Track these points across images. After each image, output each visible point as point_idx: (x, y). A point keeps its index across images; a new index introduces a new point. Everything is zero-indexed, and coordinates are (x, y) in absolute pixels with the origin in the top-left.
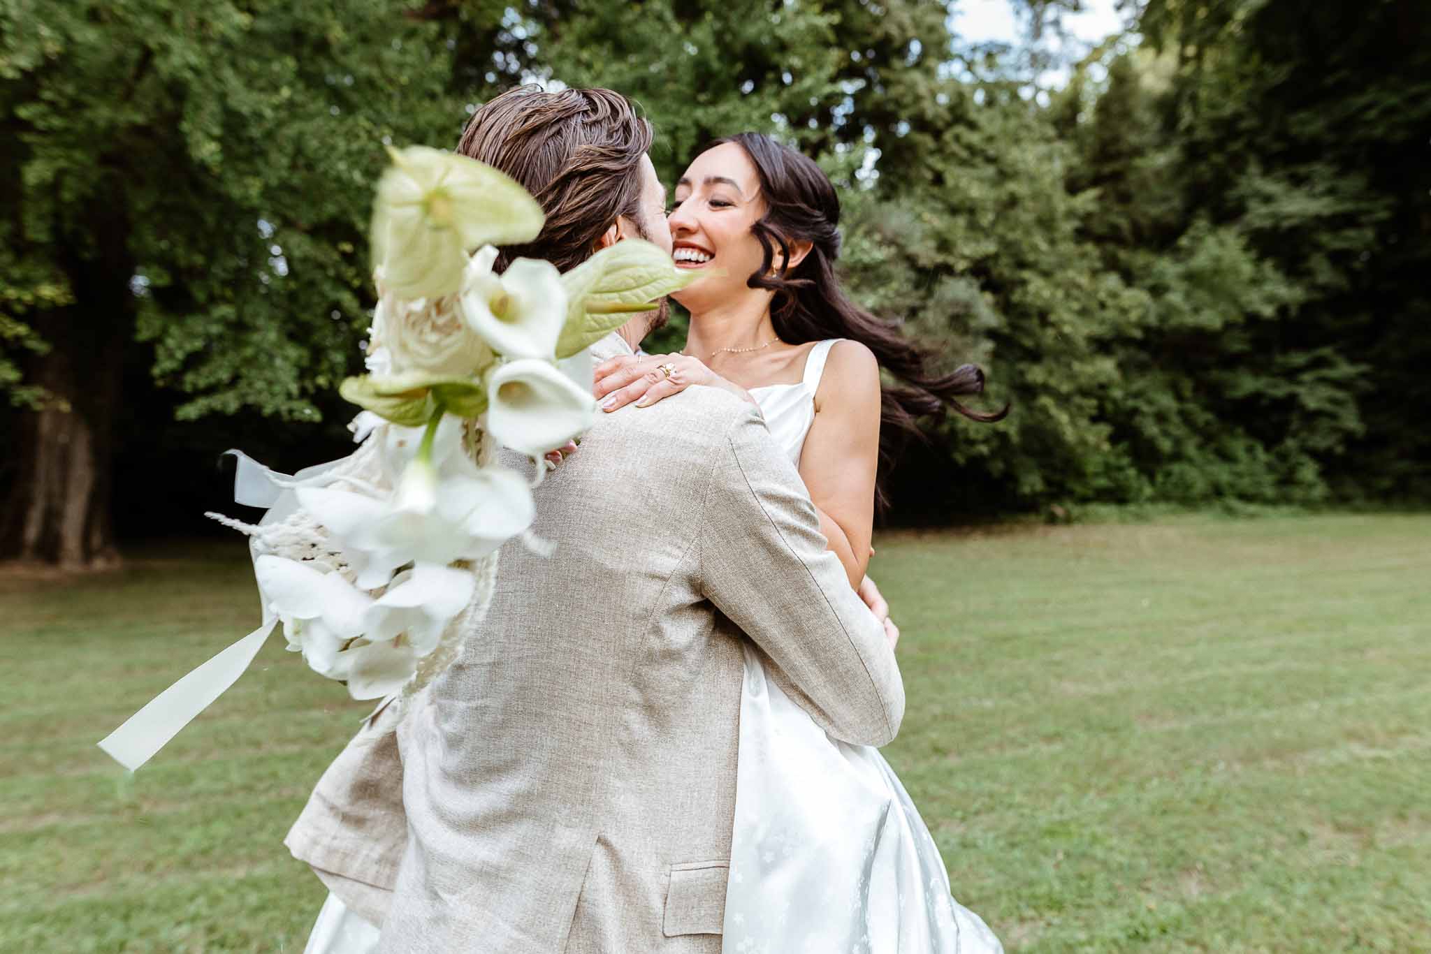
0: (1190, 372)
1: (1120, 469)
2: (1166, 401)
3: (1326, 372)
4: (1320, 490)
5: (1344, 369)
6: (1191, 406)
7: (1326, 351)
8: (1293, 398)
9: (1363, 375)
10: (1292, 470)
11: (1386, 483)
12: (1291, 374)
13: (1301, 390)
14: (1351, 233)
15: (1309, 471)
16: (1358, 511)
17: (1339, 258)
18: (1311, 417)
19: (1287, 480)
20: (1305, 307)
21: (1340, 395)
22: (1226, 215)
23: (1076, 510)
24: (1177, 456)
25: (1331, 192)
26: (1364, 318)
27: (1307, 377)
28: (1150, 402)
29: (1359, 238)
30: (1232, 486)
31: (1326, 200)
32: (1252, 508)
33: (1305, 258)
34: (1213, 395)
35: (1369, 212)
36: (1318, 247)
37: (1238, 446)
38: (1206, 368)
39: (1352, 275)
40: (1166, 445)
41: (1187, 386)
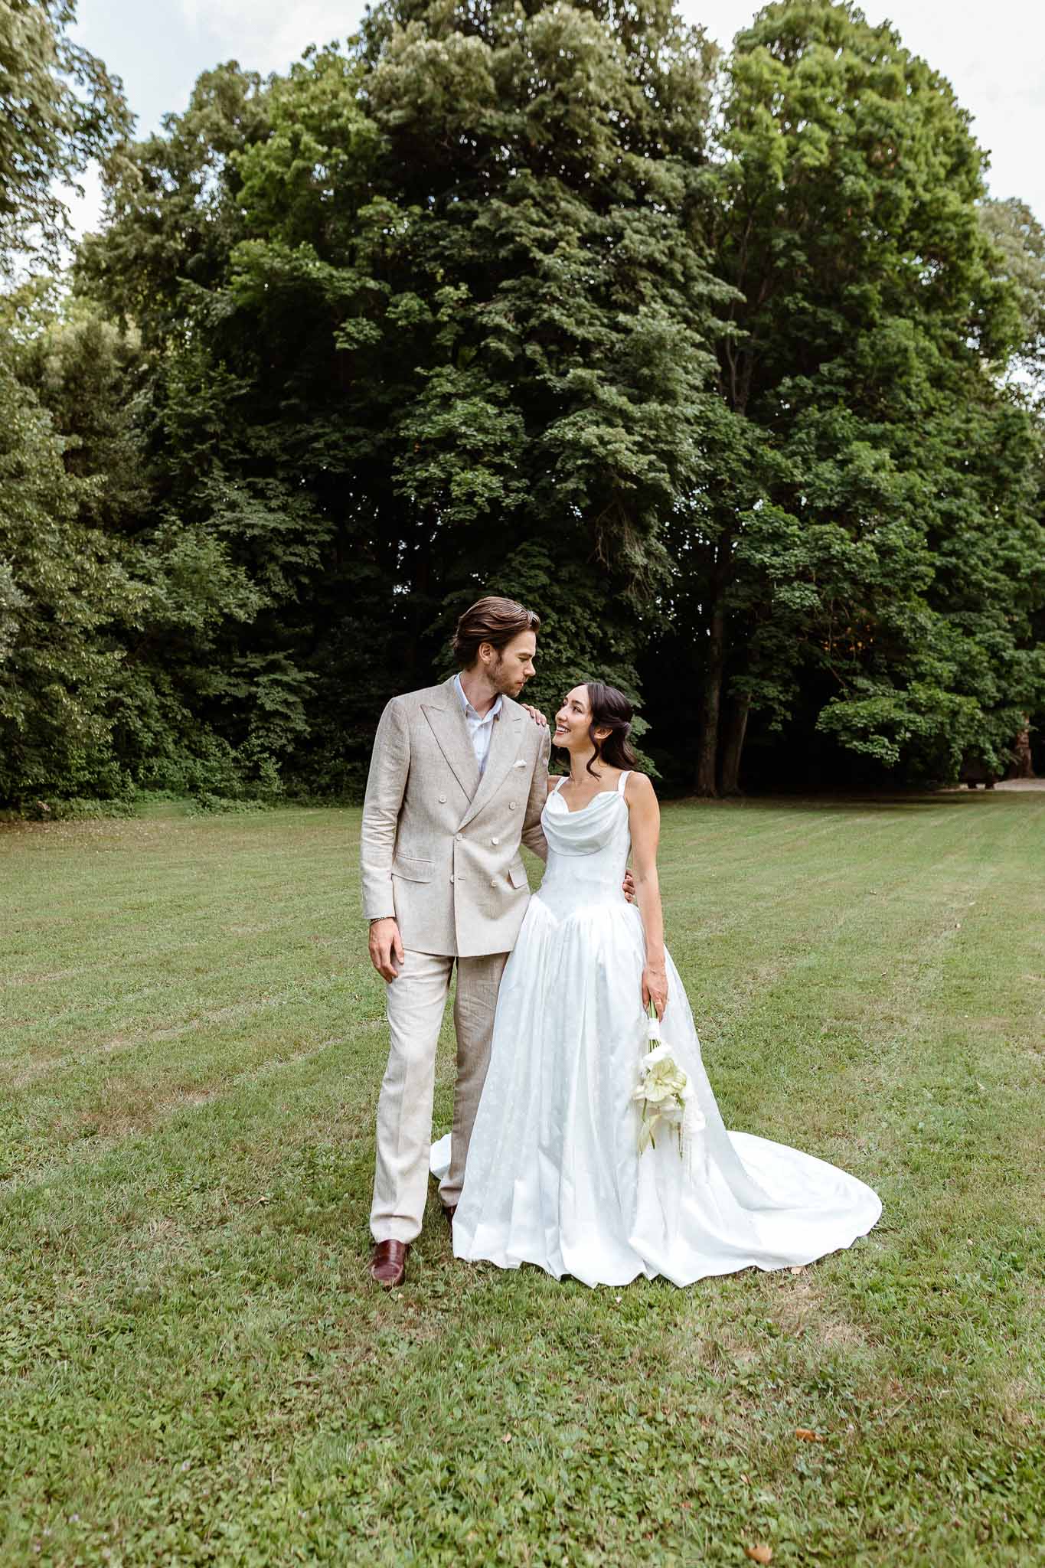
0: (167, 666)
1: (102, 763)
2: (148, 694)
3: (277, 676)
4: (277, 786)
5: (294, 675)
6: (169, 701)
7: (279, 656)
8: (253, 697)
9: (308, 681)
10: (257, 767)
11: (325, 780)
12: (250, 676)
13: (261, 691)
14: (300, 549)
15: (270, 768)
16: (304, 805)
17: (289, 570)
18: (267, 716)
19: (253, 774)
20: (263, 613)
21: (292, 699)
22: (196, 514)
23: (61, 805)
24: (156, 751)
25: (284, 508)
26: (308, 629)
27: (263, 679)
28: (132, 695)
29: (305, 555)
30: (206, 780)
31: (281, 516)
32: (224, 802)
33: (263, 567)
34: (187, 690)
35: (314, 533)
36: (273, 558)
37: (210, 742)
38: (182, 663)
39: (301, 589)
40: (148, 739)
41: (165, 679)
